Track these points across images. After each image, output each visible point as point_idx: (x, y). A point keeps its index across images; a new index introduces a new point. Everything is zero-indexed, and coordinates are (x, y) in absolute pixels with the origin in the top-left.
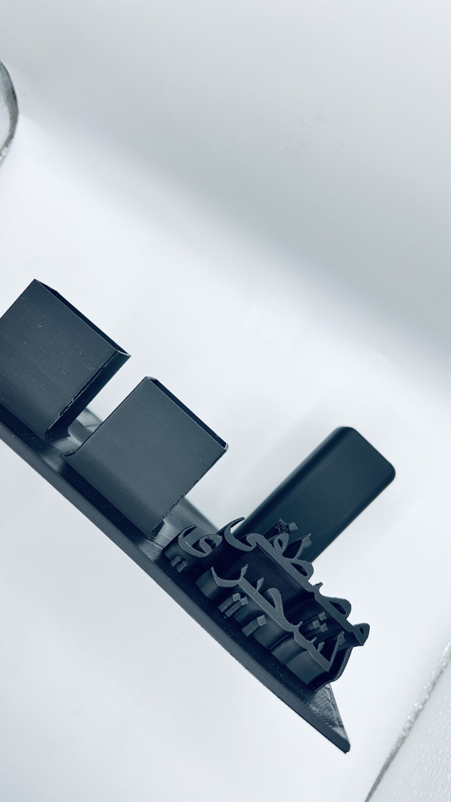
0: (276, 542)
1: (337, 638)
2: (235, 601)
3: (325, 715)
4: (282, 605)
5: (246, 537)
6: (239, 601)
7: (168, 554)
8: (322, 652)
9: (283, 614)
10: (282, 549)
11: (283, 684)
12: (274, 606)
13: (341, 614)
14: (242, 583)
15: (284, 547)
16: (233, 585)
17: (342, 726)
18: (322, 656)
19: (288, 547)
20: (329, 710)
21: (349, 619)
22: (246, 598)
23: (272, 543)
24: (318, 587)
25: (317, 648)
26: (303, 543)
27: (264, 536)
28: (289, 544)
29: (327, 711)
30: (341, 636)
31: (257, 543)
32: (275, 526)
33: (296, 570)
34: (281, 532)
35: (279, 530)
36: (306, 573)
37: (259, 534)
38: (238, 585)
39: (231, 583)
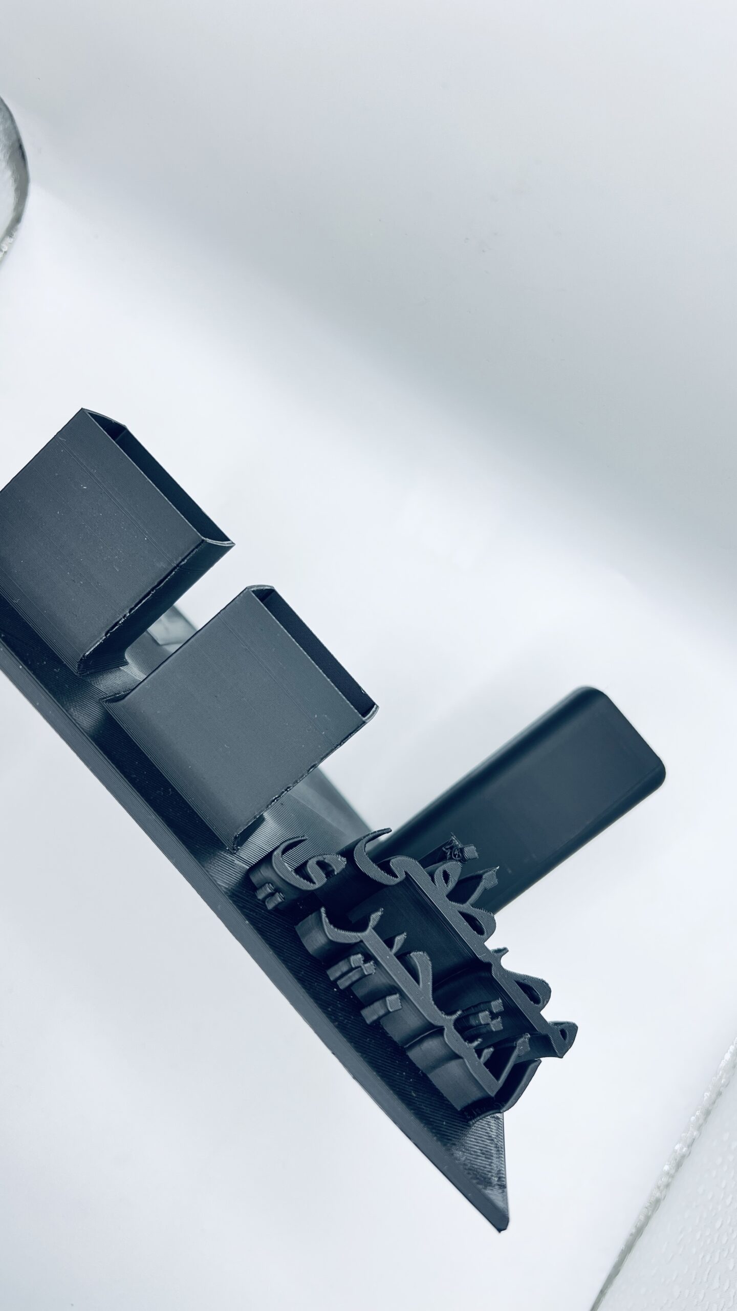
0: (439, 874)
1: (516, 1044)
2: (353, 966)
3: (476, 1166)
4: (431, 980)
5: (389, 861)
6: (360, 967)
7: (255, 879)
8: (487, 1064)
9: (431, 996)
10: (447, 886)
11: (412, 1109)
12: (417, 981)
13: (532, 1002)
14: (369, 937)
15: (452, 884)
16: (354, 941)
17: (503, 1187)
18: (487, 1070)
19: (460, 883)
20: (486, 1158)
21: (543, 1013)
22: (372, 963)
23: (432, 875)
24: (500, 954)
25: (480, 1056)
26: (484, 881)
27: (419, 862)
28: (460, 879)
29: (481, 1160)
30: (524, 1042)
31: (406, 873)
32: (444, 845)
33: (466, 923)
34: (451, 858)
35: (449, 853)
36: (481, 929)
37: (412, 858)
38: (362, 941)
39: (351, 936)
